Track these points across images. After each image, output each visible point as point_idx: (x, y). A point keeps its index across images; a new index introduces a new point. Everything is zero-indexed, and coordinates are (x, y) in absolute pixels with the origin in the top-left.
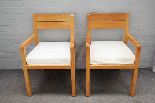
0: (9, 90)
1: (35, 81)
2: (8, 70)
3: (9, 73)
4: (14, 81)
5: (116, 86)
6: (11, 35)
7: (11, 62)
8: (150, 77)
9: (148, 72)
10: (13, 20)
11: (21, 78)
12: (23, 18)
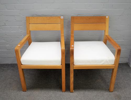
0: (5, 83)
1: (27, 75)
2: (4, 64)
3: (5, 68)
4: (9, 75)
5: (98, 80)
6: (6, 35)
7: (6, 58)
8: (128, 72)
9: (126, 67)
10: (7, 21)
11: (15, 72)
12: (15, 20)
